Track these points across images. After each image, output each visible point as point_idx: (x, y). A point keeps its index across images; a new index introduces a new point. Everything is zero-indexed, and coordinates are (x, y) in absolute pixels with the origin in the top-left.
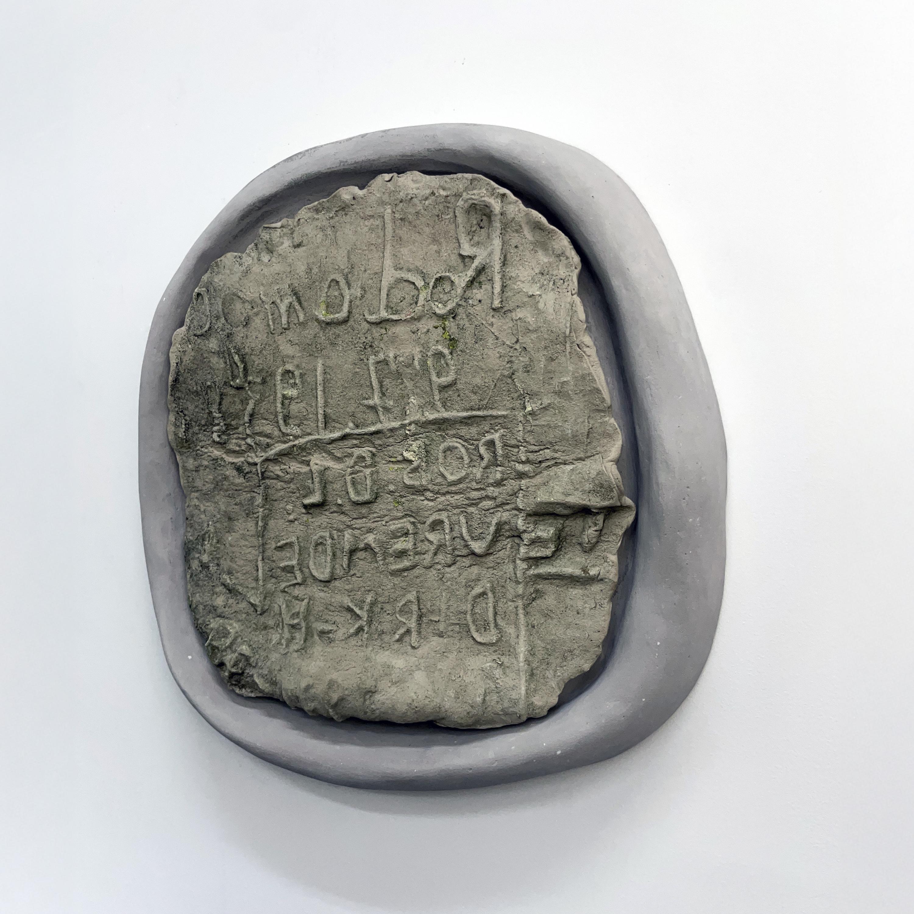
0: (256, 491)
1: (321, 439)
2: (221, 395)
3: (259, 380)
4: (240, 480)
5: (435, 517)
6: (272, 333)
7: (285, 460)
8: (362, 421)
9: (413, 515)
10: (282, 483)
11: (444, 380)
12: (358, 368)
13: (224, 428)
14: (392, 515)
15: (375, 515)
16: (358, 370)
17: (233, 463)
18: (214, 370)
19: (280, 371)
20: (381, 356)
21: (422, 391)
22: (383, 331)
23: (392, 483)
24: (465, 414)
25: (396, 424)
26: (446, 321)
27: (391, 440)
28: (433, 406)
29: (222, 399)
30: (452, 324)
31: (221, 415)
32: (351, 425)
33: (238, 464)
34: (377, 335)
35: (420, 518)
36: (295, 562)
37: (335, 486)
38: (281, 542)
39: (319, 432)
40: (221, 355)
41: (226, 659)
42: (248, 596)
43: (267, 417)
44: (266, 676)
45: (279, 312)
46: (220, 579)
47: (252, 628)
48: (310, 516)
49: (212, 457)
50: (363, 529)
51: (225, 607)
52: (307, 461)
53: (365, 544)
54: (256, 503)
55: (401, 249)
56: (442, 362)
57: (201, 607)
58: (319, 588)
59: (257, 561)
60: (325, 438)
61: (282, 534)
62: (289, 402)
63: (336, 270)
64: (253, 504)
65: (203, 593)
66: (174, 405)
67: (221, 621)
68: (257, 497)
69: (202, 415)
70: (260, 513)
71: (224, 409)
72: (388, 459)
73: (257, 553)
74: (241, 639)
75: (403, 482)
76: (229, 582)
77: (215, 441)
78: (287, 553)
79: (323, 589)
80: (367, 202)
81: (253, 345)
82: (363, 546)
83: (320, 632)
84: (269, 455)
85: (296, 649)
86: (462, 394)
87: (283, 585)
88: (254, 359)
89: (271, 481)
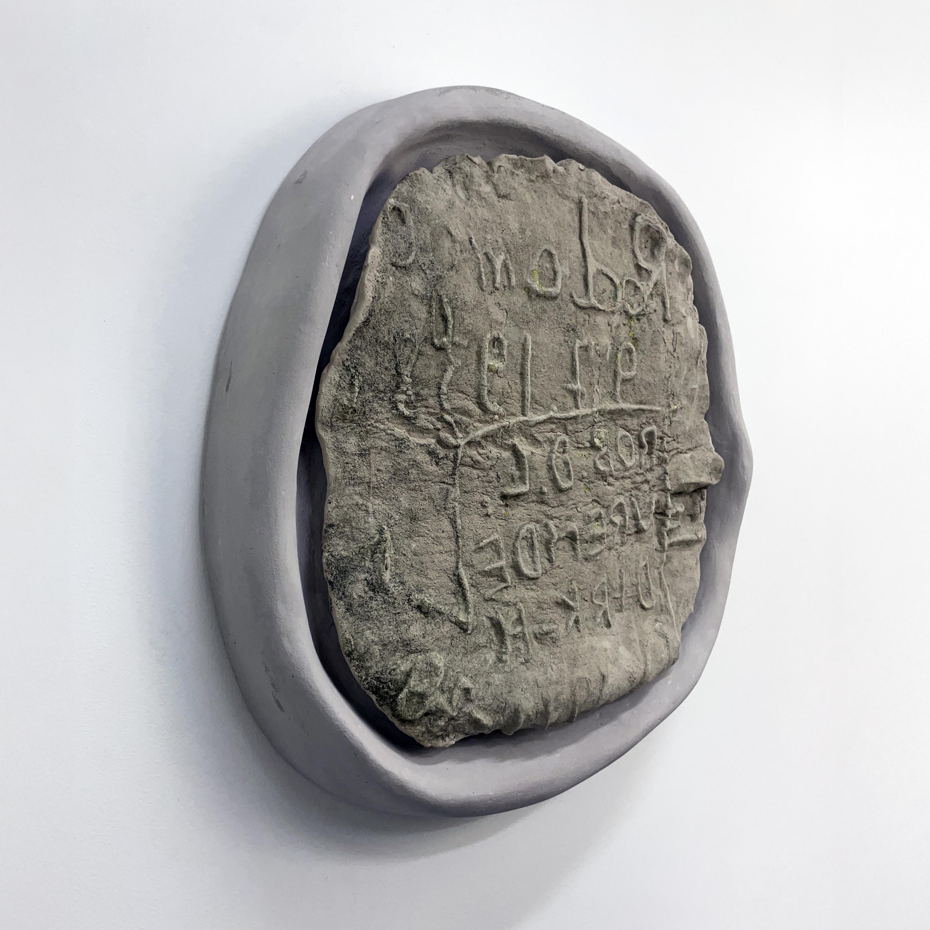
0: (447, 481)
1: (527, 421)
2: (418, 353)
3: (465, 343)
4: (433, 468)
5: (617, 500)
6: (482, 290)
7: (484, 443)
8: (562, 405)
9: (598, 500)
10: (478, 471)
11: (628, 374)
12: (563, 349)
13: (412, 398)
14: (584, 501)
15: (571, 502)
16: (563, 352)
17: (423, 445)
18: (413, 317)
19: (489, 336)
20: (586, 342)
21: (605, 381)
22: (587, 317)
23: (584, 469)
24: (636, 407)
25: (588, 411)
26: (632, 321)
27: (580, 426)
28: (613, 397)
29: (417, 359)
30: (637, 325)
31: (411, 380)
32: (555, 408)
33: (432, 447)
34: (581, 320)
35: (604, 503)
36: (503, 563)
37: (540, 473)
38: (482, 541)
39: (526, 413)
40: (425, 301)
41: (437, 704)
42: (454, 615)
43: (464, 390)
44: (490, 705)
45: (493, 267)
46: (409, 601)
47: (461, 654)
48: (508, 509)
49: (394, 436)
50: (562, 518)
51: (424, 637)
52: (509, 445)
53: (567, 533)
54: (452, 496)
55: (594, 242)
56: (627, 357)
57: (376, 649)
58: (528, 587)
59: (457, 568)
60: (532, 419)
61: (480, 532)
62: (493, 376)
63: (547, 240)
64: (446, 498)
65: (378, 628)
66: (345, 357)
67: (420, 657)
68: (450, 487)
69: (383, 376)
70: (456, 509)
71: (417, 373)
72: (576, 445)
73: (453, 559)
74: (453, 671)
75: (594, 468)
76: (428, 602)
77: (402, 415)
78: (489, 554)
79: (532, 587)
80: (566, 181)
81: (467, 299)
82: (564, 534)
83: (542, 634)
84: (473, 436)
85: (524, 661)
86: (637, 389)
87: (489, 593)
88: (465, 317)
89: (466, 468)
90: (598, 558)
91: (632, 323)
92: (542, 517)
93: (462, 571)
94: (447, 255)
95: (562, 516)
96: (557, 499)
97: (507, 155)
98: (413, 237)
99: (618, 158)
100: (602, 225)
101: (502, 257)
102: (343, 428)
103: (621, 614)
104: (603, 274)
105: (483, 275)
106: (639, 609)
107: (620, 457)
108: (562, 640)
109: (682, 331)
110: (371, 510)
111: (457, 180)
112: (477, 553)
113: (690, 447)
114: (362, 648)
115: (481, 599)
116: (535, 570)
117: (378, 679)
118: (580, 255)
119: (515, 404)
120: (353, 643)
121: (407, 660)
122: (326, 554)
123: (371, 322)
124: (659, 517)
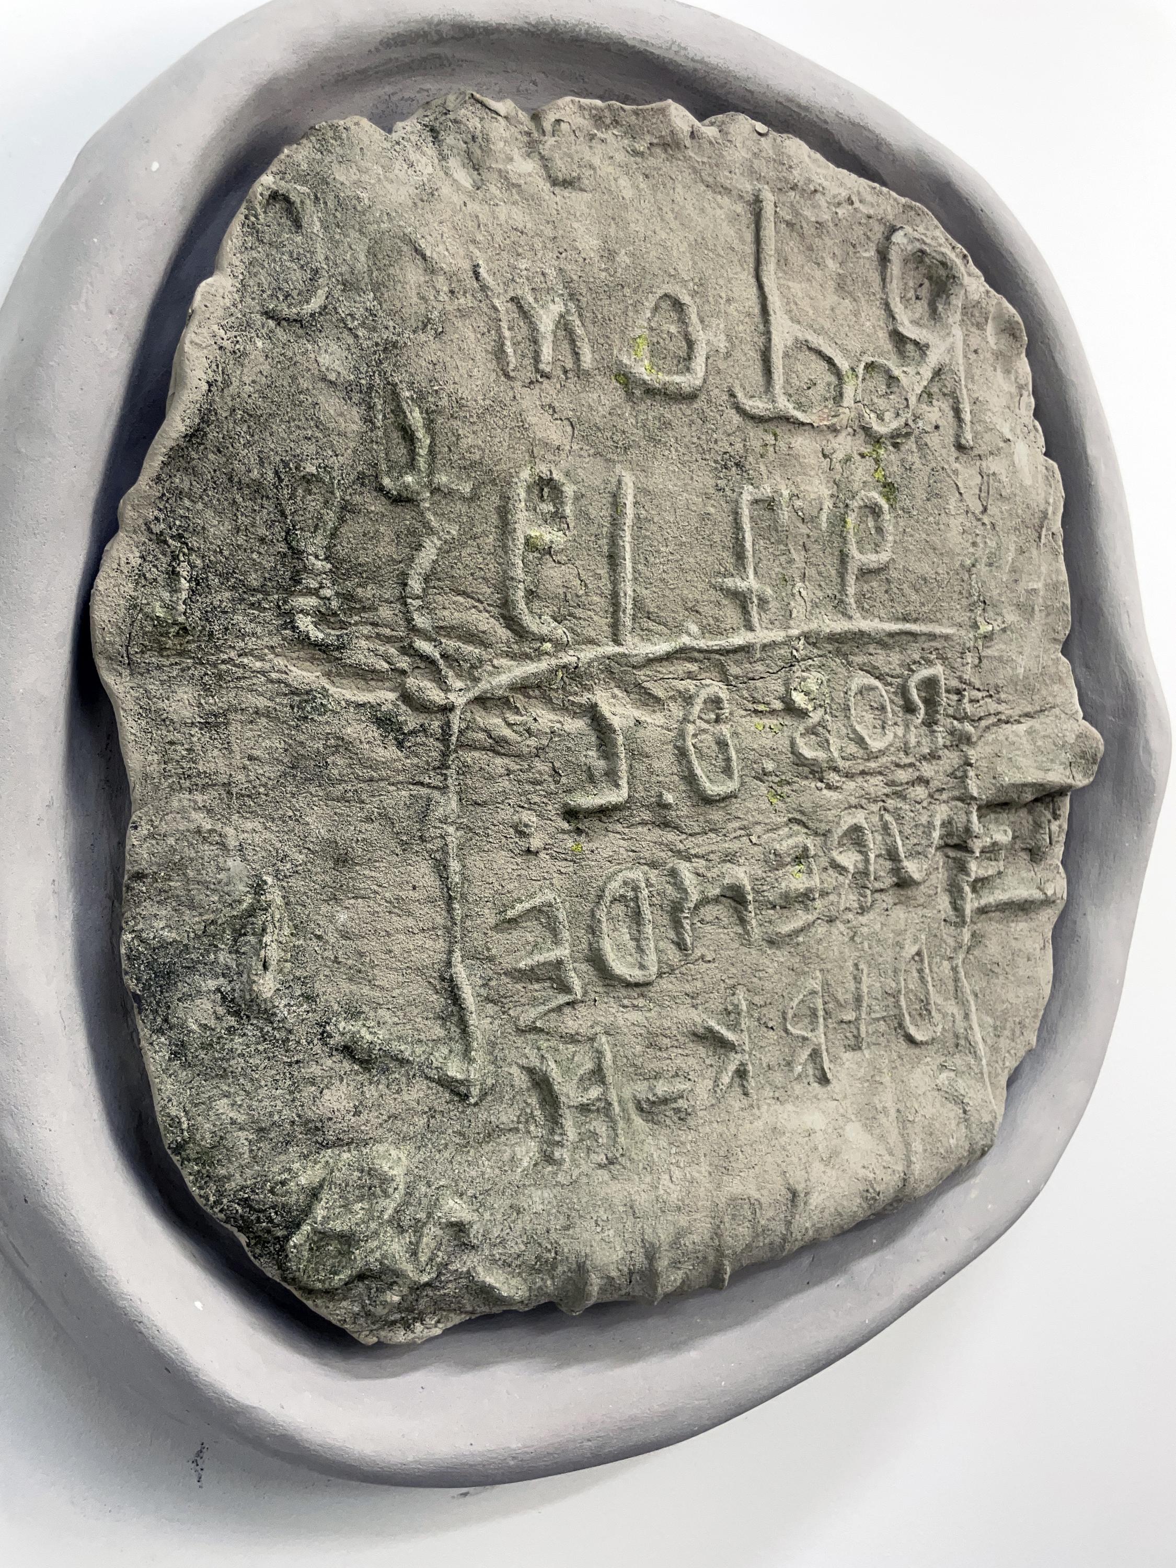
0: (427, 780)
1: (621, 655)
2: (343, 508)
3: (466, 488)
4: (389, 753)
5: (848, 820)
6: (507, 375)
7: (519, 700)
8: (712, 622)
9: (804, 819)
10: (506, 761)
11: (872, 559)
12: (713, 506)
13: (334, 604)
14: (767, 821)
15: (736, 824)
16: (712, 510)
17: (363, 705)
18: (325, 430)
19: (525, 474)
20: (767, 490)
21: (820, 573)
22: (770, 439)
23: (768, 756)
25: (778, 635)
26: (880, 448)
27: (760, 667)
28: (840, 606)
29: (342, 520)
30: (892, 457)
31: (329, 566)
32: (694, 628)
33: (384, 708)
34: (756, 444)
35: (818, 825)
36: (563, 952)
37: (656, 764)
38: (513, 907)
39: (621, 638)
40: (356, 397)
41: (384, 1256)
42: (435, 1064)
43: (469, 590)
44: (519, 1256)
45: (533, 328)
46: (324, 1036)
47: (451, 1148)
48: (583, 838)
49: (287, 685)
50: (712, 856)
51: (357, 1113)
52: (581, 705)
53: (723, 887)
54: (439, 812)
55: (790, 284)
56: (871, 524)
57: (242, 1139)
58: (626, 1002)
59: (449, 964)
60: (634, 652)
61: (510, 887)
62: (540, 559)
63: (670, 276)
64: (423, 816)
65: (248, 1093)
66: (151, 513)
67: (345, 1156)
68: (436, 794)
69: (255, 556)
70: (449, 839)
71: (342, 550)
72: (750, 706)
73: (441, 945)
74: (429, 1185)
75: (792, 753)
76: (369, 1037)
77: (304, 641)
78: (531, 932)
79: (636, 1002)
80: (721, 156)
81: (464, 392)
82: (717, 891)
83: (654, 1102)
84: (488, 686)
85: (605, 1161)
86: (895, 590)
87: (528, 1015)
88: (460, 432)
89: (477, 754)
90: (801, 939)
91: (882, 451)
92: (663, 854)
93: (460, 972)
94: (415, 299)
95: (712, 852)
96: (701, 818)
97: (577, 99)
98: (321, 257)
99: (850, 113)
100: (810, 249)
101: (557, 308)
103: (858, 1054)
104: (810, 349)
105: (508, 343)
106: (903, 1044)
107: (855, 731)
108: (701, 1114)
109: (1003, 471)
110: (232, 843)
111: (451, 148)
112: (502, 931)
113: (1029, 709)
114: (208, 1135)
115: (510, 1028)
116: (642, 967)
117: (245, 1202)
118: (757, 310)
119: (596, 618)
120: (185, 1126)
121: (316, 1162)
122: (127, 937)
123: (210, 436)
124: (952, 853)
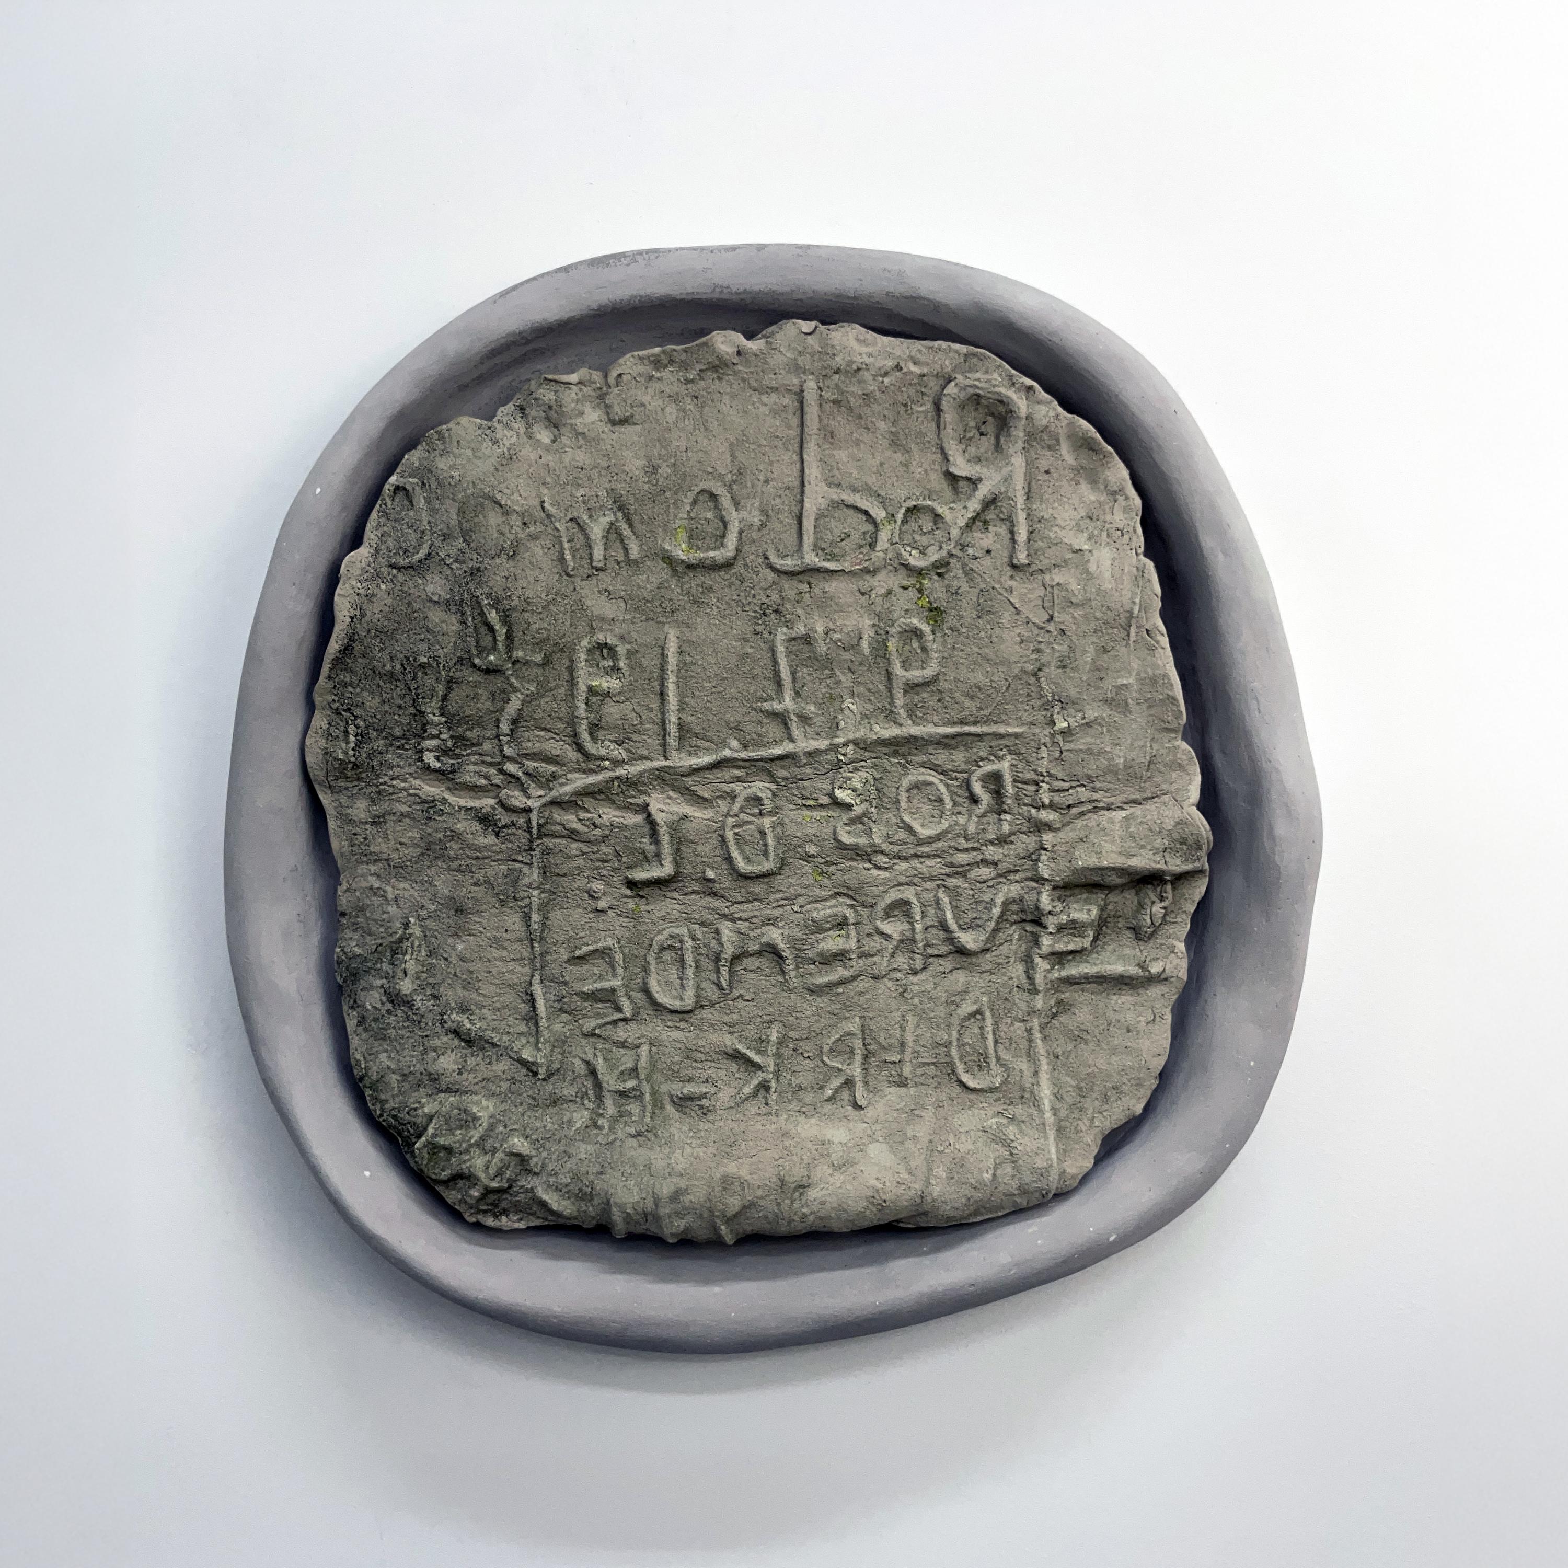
0: (520, 858)
1: (670, 767)
2: (449, 682)
3: (538, 658)
4: (489, 840)
5: (894, 895)
6: (568, 575)
7: (588, 802)
8: (755, 736)
9: (850, 893)
10: (580, 845)
11: (916, 675)
12: (751, 647)
13: (450, 744)
14: (811, 894)
15: (779, 896)
16: (750, 651)
17: (471, 808)
18: (435, 634)
19: (585, 642)
20: (800, 629)
21: (869, 690)
22: (805, 587)
23: (812, 841)
24: (949, 730)
25: (823, 744)
26: (924, 579)
27: (807, 770)
28: (890, 716)
29: (449, 689)
30: (937, 585)
31: (444, 719)
32: (735, 744)
33: (484, 811)
34: (791, 593)
35: (864, 898)
36: (616, 983)
37: (700, 848)
38: (580, 949)
39: (668, 754)
40: (453, 608)
41: (471, 1166)
42: (515, 1049)
43: (548, 727)
44: (567, 1185)
45: (587, 537)
46: (443, 1022)
47: (525, 1106)
48: (643, 901)
49: (420, 797)
50: (754, 920)
51: (460, 1073)
52: (638, 805)
53: (762, 945)
54: (526, 881)
55: (835, 452)
56: (915, 644)
57: (394, 1078)
58: (669, 1024)
59: (530, 984)
60: (678, 765)
61: (582, 934)
62: (602, 701)
63: (709, 473)
64: (515, 882)
65: (398, 1052)
66: (330, 698)
67: (452, 1099)
68: (526, 869)
69: (396, 717)
70: (533, 899)
71: (451, 708)
72: (800, 802)
73: (527, 970)
74: (505, 1127)
75: (834, 839)
76: (468, 1026)
77: (428, 768)
78: (596, 967)
79: (678, 1025)
80: (766, 363)
81: (529, 593)
82: (757, 947)
83: (681, 1098)
84: (557, 794)
85: (634, 1133)
86: (947, 699)
87: (589, 1024)
88: (530, 620)
89: (557, 841)
90: (840, 990)
91: (925, 582)
92: (710, 917)
93: (538, 990)
94: (496, 535)
95: (755, 917)
96: (743, 890)
97: (636, 353)
98: (425, 523)
99: (899, 289)
100: (860, 417)
101: (605, 521)
102: (346, 788)
103: (903, 1090)
104: (848, 506)
105: (567, 552)
106: (958, 1089)
107: (903, 821)
108: (720, 1112)
109: (1072, 581)
110: (390, 896)
111: (534, 418)
112: (574, 964)
113: (1137, 796)
114: (375, 1074)
115: (577, 1032)
116: (682, 999)
117: (395, 1117)
118: (797, 483)
119: (649, 741)
120: (363, 1066)
121: (435, 1100)
122: (338, 950)
123: (356, 648)
124: (1029, 928)
